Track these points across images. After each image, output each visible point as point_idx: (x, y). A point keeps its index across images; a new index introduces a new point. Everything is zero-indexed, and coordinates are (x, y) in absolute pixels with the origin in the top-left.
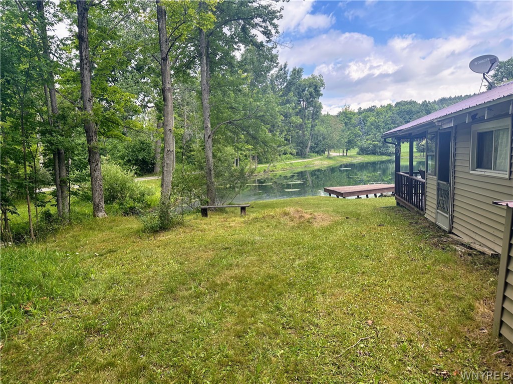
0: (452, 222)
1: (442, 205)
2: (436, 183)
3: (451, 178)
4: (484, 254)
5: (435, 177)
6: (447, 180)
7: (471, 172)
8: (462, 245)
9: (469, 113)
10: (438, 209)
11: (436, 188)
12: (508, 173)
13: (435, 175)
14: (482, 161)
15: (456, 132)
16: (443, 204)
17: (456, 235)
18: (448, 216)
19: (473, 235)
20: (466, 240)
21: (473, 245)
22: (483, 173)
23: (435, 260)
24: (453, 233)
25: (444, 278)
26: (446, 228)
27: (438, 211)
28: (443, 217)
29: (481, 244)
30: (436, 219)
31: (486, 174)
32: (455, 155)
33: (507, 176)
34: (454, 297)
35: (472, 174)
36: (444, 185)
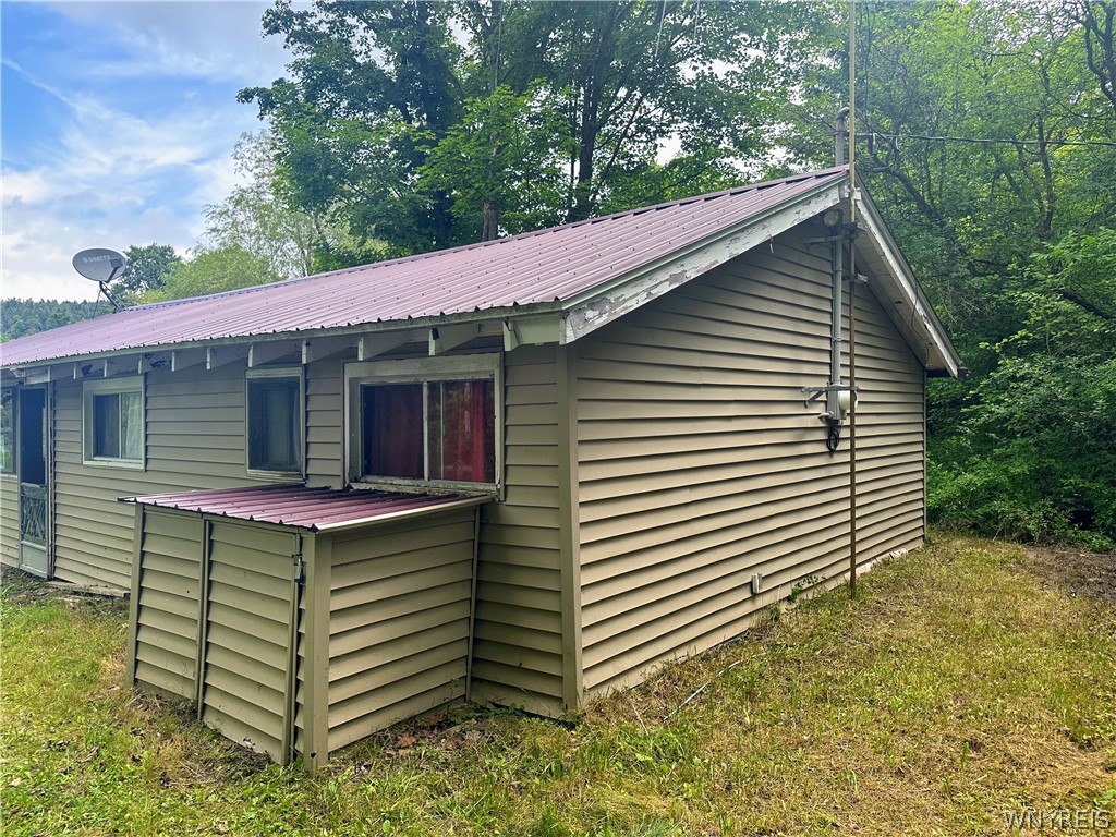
0: (54, 557)
1: (32, 531)
2: (16, 489)
3: (48, 476)
4: (113, 597)
5: (13, 476)
6: (40, 480)
7: (85, 463)
8: (76, 593)
9: (79, 363)
10: (23, 538)
11: (16, 498)
12: (143, 461)
13: (14, 473)
14: (103, 444)
15: (55, 392)
16: (34, 527)
17: (63, 581)
18: (44, 548)
19: (94, 573)
20: (80, 583)
21: (93, 590)
22: (105, 464)
23: (28, 623)
24: (56, 579)
25: (46, 643)
26: (42, 572)
27: (24, 542)
28: (36, 553)
29: (108, 584)
30: (20, 559)
31: (110, 464)
32: (54, 434)
33: (142, 467)
34: (65, 663)
35: (87, 467)
36: (34, 490)
